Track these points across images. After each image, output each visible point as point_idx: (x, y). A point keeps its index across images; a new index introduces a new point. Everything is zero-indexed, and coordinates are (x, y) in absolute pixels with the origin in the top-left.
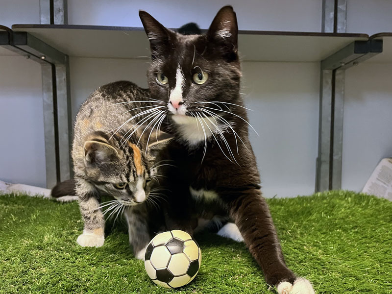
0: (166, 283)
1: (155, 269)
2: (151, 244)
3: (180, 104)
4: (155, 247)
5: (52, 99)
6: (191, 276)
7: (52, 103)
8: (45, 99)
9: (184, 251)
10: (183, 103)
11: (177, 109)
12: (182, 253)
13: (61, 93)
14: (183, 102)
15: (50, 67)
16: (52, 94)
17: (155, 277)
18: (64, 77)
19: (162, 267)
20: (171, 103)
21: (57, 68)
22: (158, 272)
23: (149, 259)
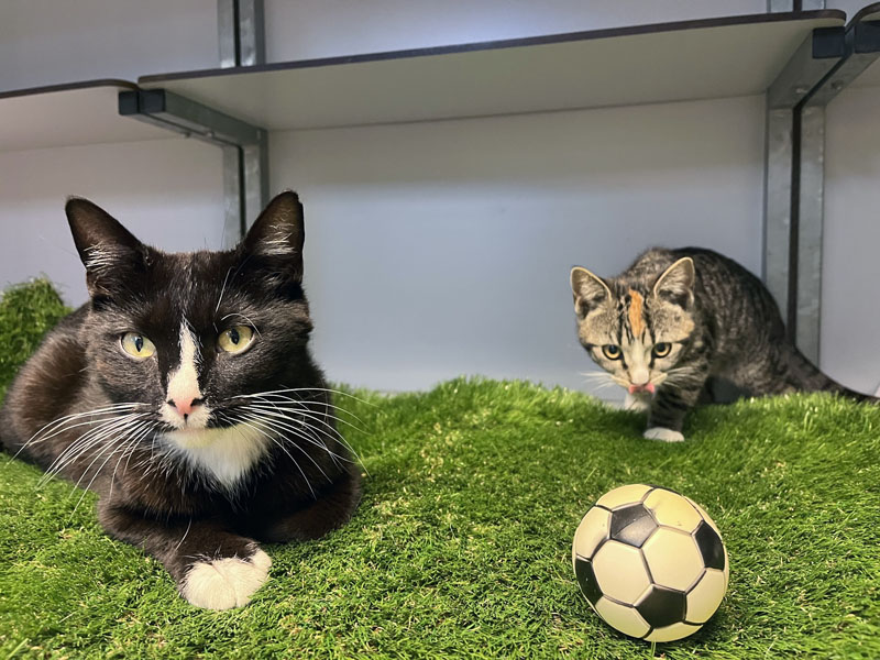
0: (681, 624)
1: (631, 606)
2: (577, 560)
3: (196, 403)
4: (591, 559)
5: (238, 207)
6: (721, 567)
7: (237, 215)
8: (228, 209)
9: (660, 523)
10: (203, 401)
11: (186, 416)
12: (660, 530)
13: (252, 195)
14: (201, 397)
15: (235, 150)
16: (238, 199)
17: (646, 627)
18: (256, 167)
19: (642, 592)
20: (171, 403)
21: (247, 152)
22: (642, 609)
23: (601, 594)
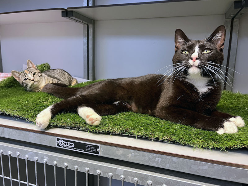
5: (87, 40)
7: (87, 42)
8: (84, 41)
11: (194, 62)
13: (91, 37)
15: (87, 25)
16: (87, 38)
18: (92, 30)
21: (89, 26)
